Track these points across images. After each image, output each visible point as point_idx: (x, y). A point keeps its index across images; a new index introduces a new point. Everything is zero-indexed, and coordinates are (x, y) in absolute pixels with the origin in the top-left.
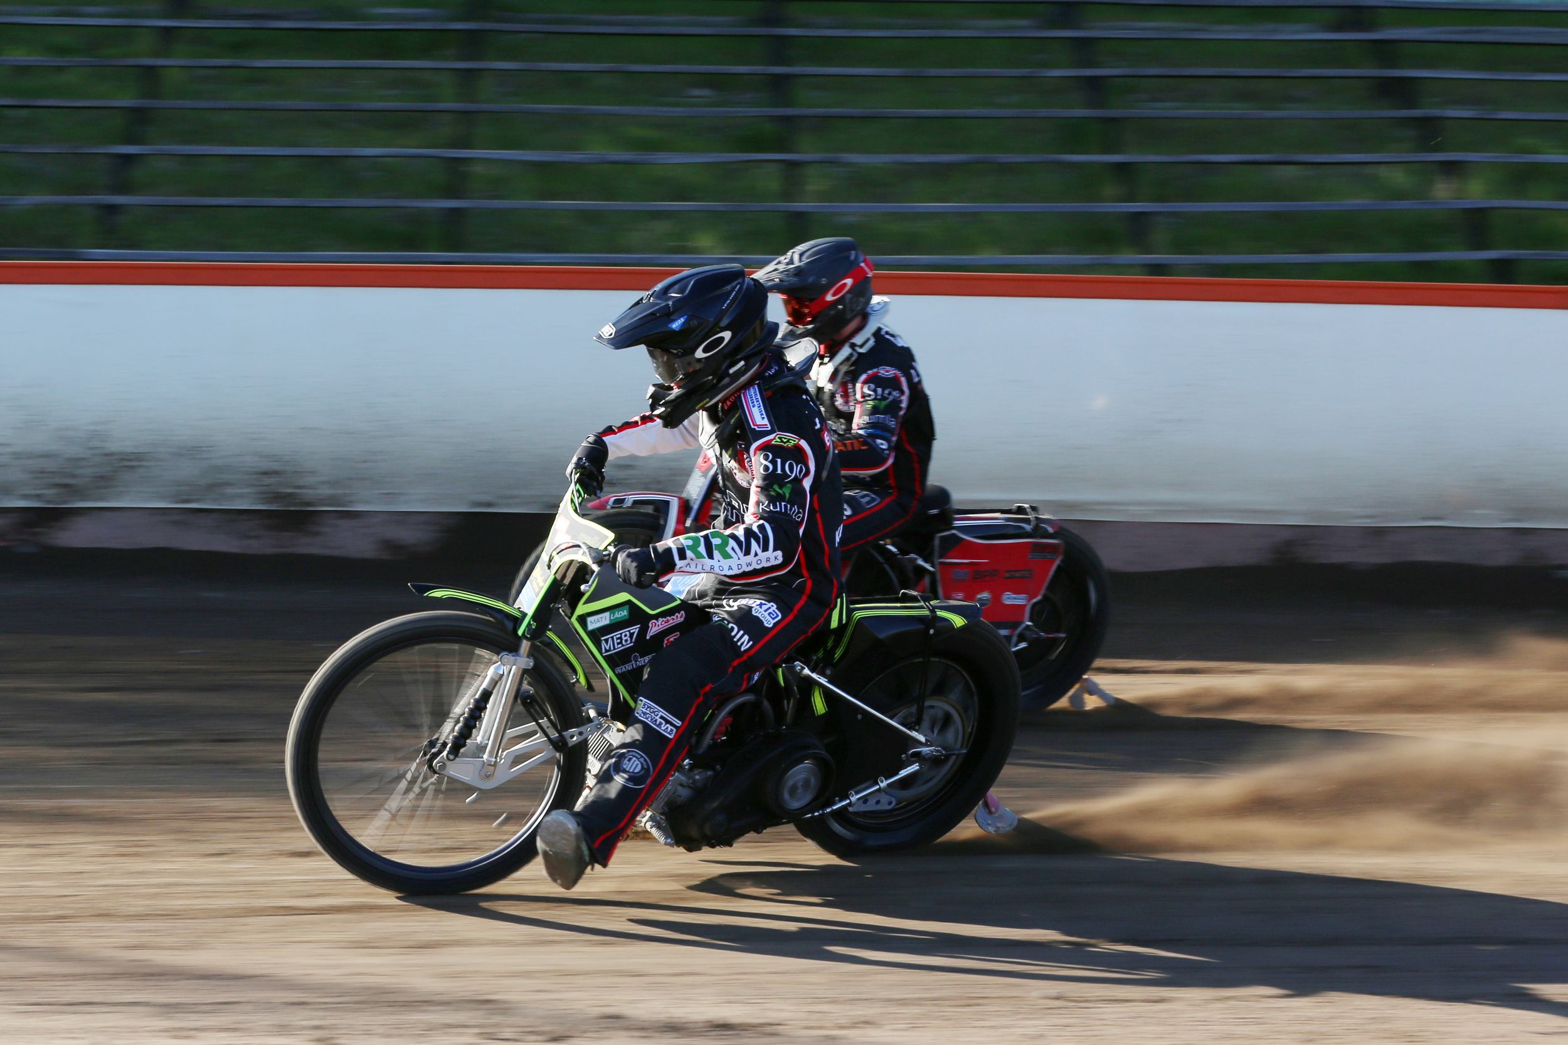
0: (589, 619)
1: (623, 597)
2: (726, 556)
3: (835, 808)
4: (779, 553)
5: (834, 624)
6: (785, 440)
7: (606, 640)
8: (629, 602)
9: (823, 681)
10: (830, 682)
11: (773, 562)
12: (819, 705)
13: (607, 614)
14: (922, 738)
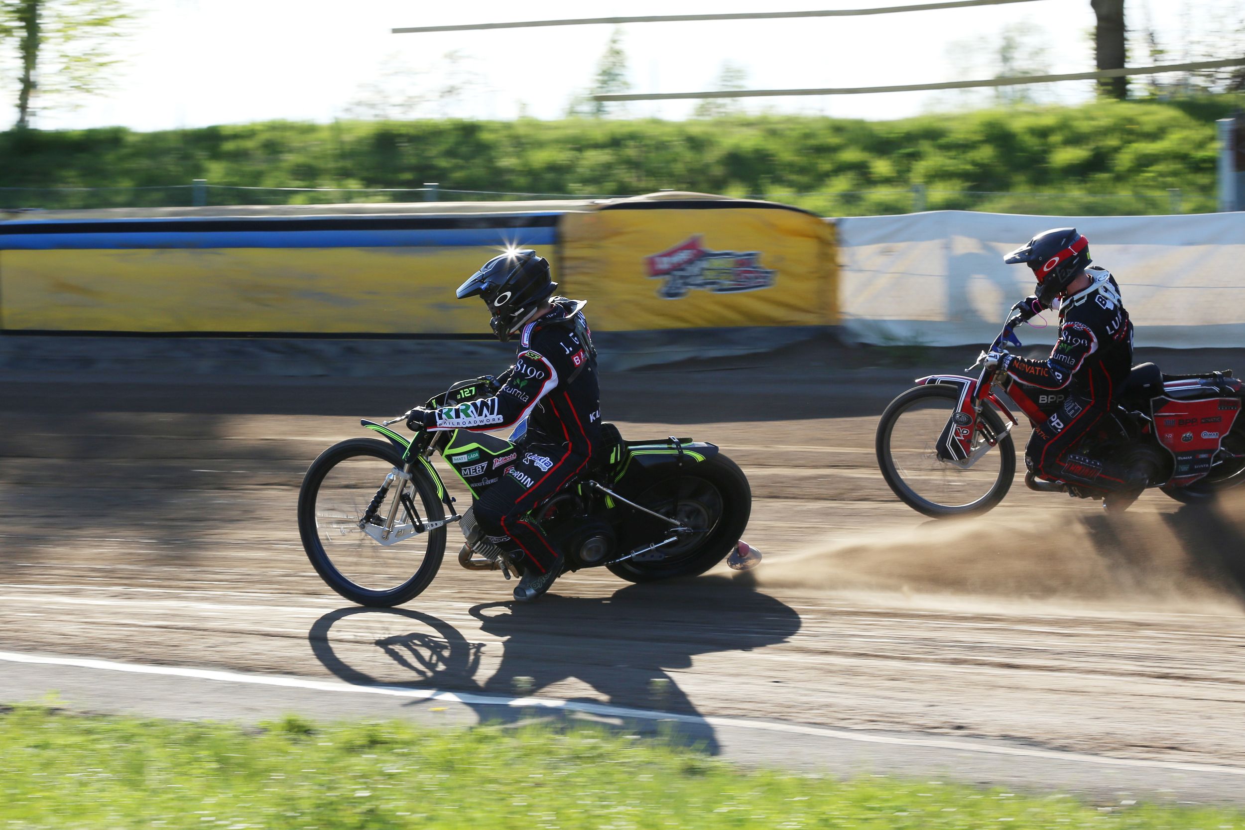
0: (454, 458)
1: (474, 445)
2: (468, 416)
3: (621, 560)
4: (501, 416)
5: (612, 461)
6: (532, 355)
7: (465, 470)
8: (478, 448)
9: (609, 491)
10: (613, 492)
11: (497, 421)
12: (610, 503)
13: (466, 456)
14: (678, 523)
